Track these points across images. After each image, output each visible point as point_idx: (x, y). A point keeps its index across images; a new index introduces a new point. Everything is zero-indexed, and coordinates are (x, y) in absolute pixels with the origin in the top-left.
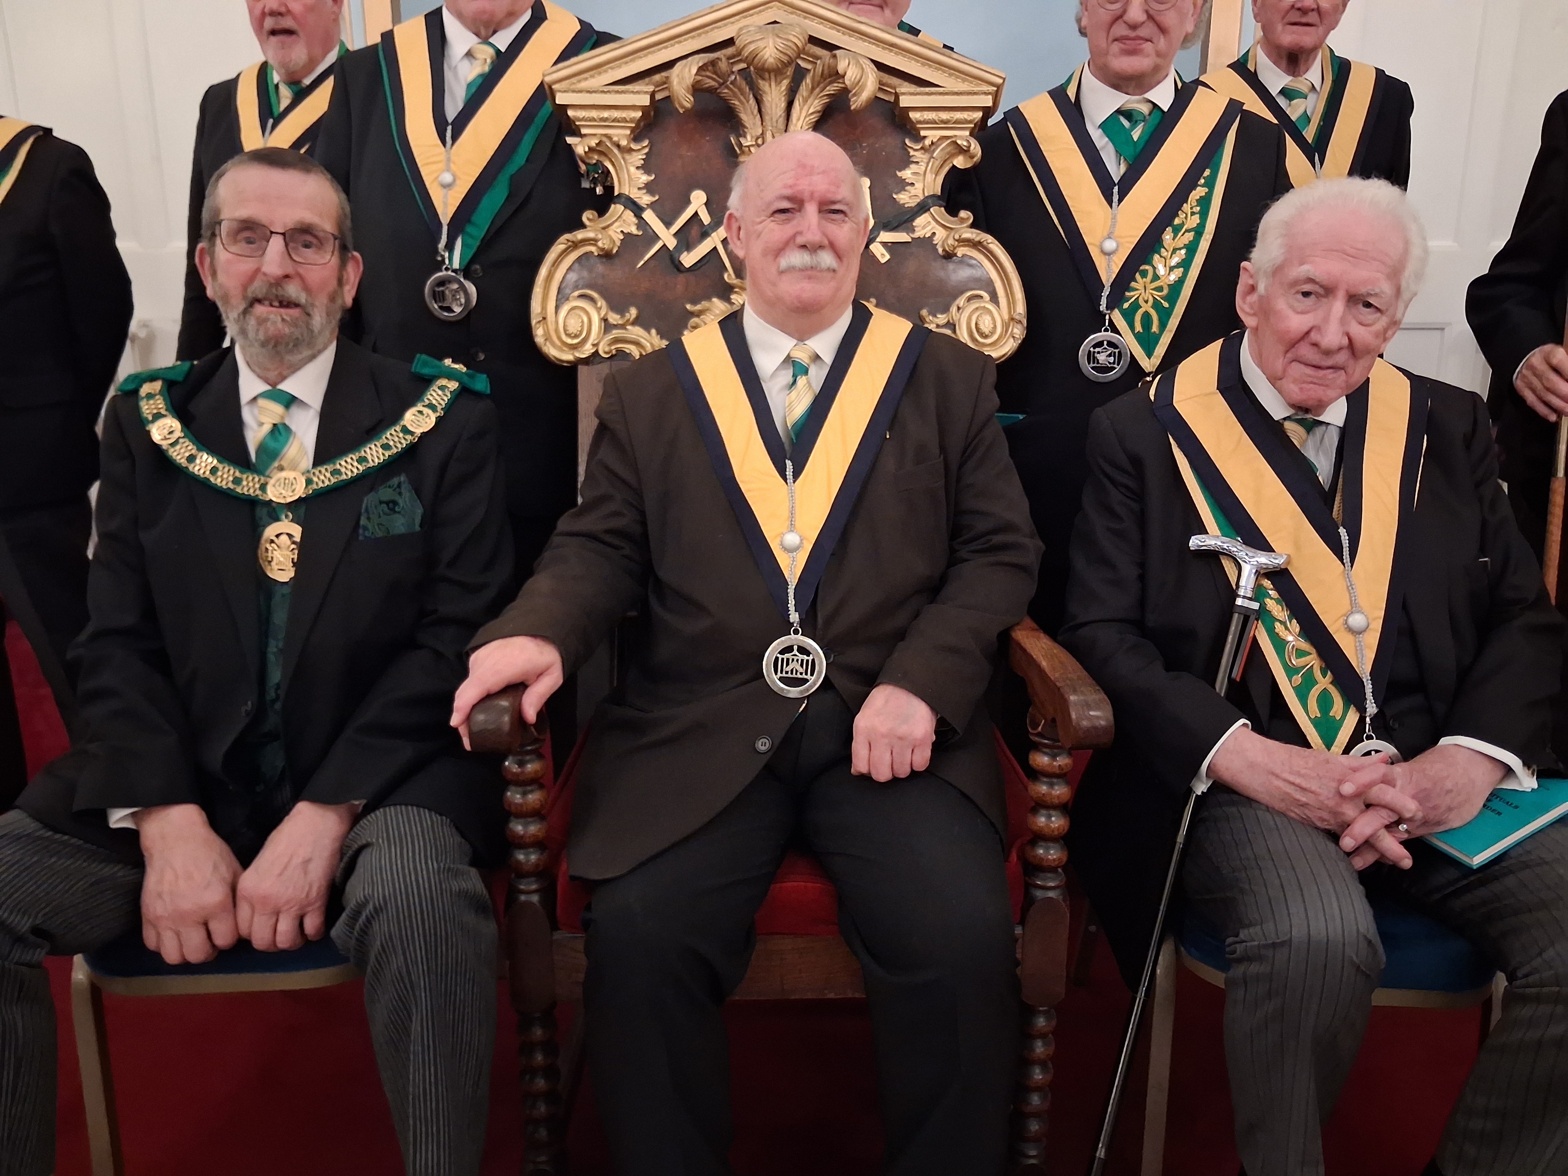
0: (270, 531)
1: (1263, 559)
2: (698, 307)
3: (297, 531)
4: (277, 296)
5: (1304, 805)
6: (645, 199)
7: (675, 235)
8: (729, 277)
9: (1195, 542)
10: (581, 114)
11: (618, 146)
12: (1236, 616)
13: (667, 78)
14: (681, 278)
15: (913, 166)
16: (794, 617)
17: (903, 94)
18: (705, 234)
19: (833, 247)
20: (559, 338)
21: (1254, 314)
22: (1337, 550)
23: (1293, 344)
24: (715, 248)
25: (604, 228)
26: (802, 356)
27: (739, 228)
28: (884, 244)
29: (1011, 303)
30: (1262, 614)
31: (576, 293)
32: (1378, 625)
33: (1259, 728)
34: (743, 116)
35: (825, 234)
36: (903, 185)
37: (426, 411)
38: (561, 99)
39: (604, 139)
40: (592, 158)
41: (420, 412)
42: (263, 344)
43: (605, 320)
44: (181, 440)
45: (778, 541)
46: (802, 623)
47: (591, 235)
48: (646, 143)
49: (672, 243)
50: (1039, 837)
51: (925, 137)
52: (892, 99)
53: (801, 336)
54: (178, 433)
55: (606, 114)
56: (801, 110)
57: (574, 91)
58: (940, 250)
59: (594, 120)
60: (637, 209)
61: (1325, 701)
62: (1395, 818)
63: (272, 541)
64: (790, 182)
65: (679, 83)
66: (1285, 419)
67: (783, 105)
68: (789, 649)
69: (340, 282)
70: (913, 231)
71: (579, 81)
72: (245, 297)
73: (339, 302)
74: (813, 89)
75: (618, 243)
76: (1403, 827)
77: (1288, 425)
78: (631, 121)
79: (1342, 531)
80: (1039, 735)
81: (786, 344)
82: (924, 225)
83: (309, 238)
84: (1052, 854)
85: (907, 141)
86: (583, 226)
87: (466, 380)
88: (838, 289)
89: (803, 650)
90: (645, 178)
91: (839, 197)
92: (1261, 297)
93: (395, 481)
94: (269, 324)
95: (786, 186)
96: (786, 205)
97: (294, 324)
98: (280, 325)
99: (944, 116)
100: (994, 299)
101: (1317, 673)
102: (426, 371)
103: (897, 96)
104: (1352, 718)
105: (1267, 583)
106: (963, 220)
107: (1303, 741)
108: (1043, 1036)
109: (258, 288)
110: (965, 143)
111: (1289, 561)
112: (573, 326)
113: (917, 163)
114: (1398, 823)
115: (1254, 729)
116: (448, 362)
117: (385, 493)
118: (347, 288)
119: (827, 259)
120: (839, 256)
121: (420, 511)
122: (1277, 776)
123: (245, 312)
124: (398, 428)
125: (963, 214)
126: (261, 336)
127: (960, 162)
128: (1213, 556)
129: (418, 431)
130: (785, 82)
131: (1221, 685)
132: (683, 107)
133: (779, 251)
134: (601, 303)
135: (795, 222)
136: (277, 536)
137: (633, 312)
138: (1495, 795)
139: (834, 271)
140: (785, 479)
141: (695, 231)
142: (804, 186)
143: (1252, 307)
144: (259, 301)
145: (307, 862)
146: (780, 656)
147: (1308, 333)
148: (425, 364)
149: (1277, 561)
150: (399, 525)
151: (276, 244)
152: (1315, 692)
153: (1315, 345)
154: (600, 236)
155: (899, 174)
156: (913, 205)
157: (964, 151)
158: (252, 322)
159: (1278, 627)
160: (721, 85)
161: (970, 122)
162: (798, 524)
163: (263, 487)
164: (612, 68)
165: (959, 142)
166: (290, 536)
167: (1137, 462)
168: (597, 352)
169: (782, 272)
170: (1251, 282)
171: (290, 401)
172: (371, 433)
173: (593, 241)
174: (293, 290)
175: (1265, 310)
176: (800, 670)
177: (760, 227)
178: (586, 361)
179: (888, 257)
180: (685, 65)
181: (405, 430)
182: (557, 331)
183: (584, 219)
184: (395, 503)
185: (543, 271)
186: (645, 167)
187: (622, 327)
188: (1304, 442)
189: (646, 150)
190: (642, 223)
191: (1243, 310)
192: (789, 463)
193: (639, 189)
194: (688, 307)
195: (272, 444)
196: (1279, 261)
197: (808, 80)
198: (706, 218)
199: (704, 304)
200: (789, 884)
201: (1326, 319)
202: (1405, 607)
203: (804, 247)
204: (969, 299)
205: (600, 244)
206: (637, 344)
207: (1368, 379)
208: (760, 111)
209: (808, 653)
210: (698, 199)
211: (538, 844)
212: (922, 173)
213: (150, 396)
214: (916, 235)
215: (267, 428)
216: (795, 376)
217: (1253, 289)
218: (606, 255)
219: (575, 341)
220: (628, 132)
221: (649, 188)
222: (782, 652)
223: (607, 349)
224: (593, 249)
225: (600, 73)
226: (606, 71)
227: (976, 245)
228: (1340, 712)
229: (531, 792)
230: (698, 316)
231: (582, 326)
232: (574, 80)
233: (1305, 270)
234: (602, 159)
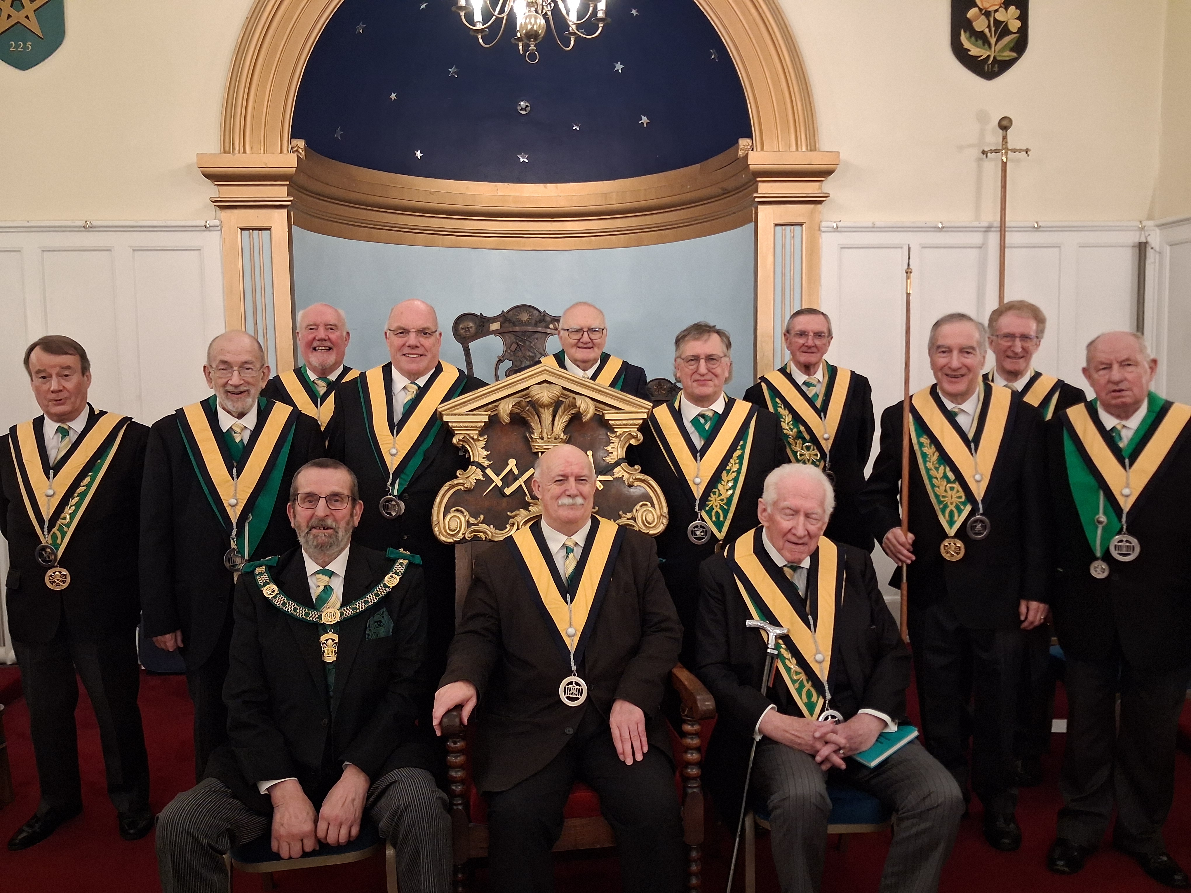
0: (323, 638)
1: (778, 631)
2: (514, 514)
3: (336, 637)
4: (322, 525)
6: (486, 463)
7: (501, 480)
8: (528, 499)
9: (748, 623)
10: (455, 424)
11: (473, 439)
12: (768, 657)
13: (497, 407)
14: (505, 500)
15: (611, 444)
16: (574, 668)
17: (606, 413)
18: (516, 479)
19: (582, 495)
20: (446, 531)
21: (767, 521)
22: (808, 625)
23: (785, 534)
24: (521, 485)
25: (467, 478)
26: (570, 544)
27: (539, 486)
28: (600, 481)
29: (661, 508)
30: (779, 656)
31: (454, 509)
32: (829, 659)
33: (780, 709)
34: (532, 424)
35: (578, 490)
36: (609, 453)
37: (394, 575)
38: (445, 418)
39: (466, 435)
40: (460, 444)
41: (392, 576)
42: (316, 547)
43: (468, 521)
44: (278, 595)
45: (565, 632)
46: (577, 671)
47: (461, 481)
48: (486, 437)
49: (500, 484)
50: (688, 764)
51: (617, 432)
52: (601, 414)
53: (569, 535)
54: (276, 592)
55: (466, 424)
56: (559, 421)
57: (452, 415)
58: (627, 483)
59: (461, 427)
60: (483, 468)
61: (809, 694)
62: (837, 747)
63: (324, 643)
64: (563, 469)
65: (504, 412)
66: (784, 566)
67: (551, 419)
68: (571, 683)
69: (352, 515)
70: (614, 475)
71: (454, 410)
72: (308, 527)
73: (351, 524)
74: (564, 411)
75: (474, 484)
76: (841, 751)
77: (785, 569)
78: (479, 427)
79: (810, 617)
80: (686, 716)
81: (563, 538)
82: (618, 472)
83: (337, 498)
84: (693, 771)
85: (608, 433)
86: (457, 477)
87: (411, 559)
88: (585, 512)
89: (577, 684)
90: (486, 453)
91: (584, 474)
92: (769, 514)
93: (381, 611)
94: (319, 537)
95: (561, 471)
96: (560, 478)
97: (330, 536)
98: (323, 538)
99: (625, 422)
100: (653, 506)
101: (805, 682)
102: (393, 556)
103: (603, 414)
104: (821, 701)
105: (781, 641)
106: (636, 470)
107: (801, 715)
108: (695, 861)
109: (314, 522)
110: (635, 434)
111: (789, 631)
112: (453, 525)
113: (613, 443)
114: (839, 749)
115: (778, 710)
116: (401, 550)
117: (377, 617)
118: (355, 518)
119: (579, 500)
120: (584, 498)
121: (392, 625)
122: (787, 730)
123: (307, 533)
124: (382, 585)
125: (636, 467)
126: (315, 543)
127: (633, 442)
128: (756, 630)
129: (391, 586)
130: (551, 409)
131: (764, 690)
132: (504, 422)
133: (558, 498)
134: (466, 513)
135: (565, 485)
136: (327, 640)
137: (482, 517)
138: (881, 735)
139: (583, 504)
140: (567, 603)
141: (511, 478)
142: (568, 470)
143: (765, 517)
144: (315, 528)
145: (353, 800)
146: (567, 687)
147: (790, 530)
148: (392, 553)
149: (785, 631)
150: (383, 632)
151: (322, 502)
152: (804, 691)
153: (794, 535)
154: (465, 482)
155: (605, 448)
156: (613, 463)
157: (636, 437)
159: (787, 662)
160: (522, 411)
161: (637, 425)
162: (573, 623)
163: (320, 617)
164: (470, 404)
165: (632, 434)
166: (333, 640)
167: (721, 586)
168: (464, 537)
169: (559, 506)
170: (764, 507)
171: (331, 574)
172: (368, 589)
173: (462, 485)
174: (330, 522)
175: (771, 519)
176: (576, 693)
177: (549, 487)
178: (459, 542)
179: (602, 487)
180: (506, 404)
181: (385, 586)
182: (444, 528)
183: (458, 474)
184: (381, 622)
185: (438, 500)
186: (485, 448)
187: (476, 524)
188: (792, 577)
189: (486, 440)
190: (485, 475)
191: (762, 520)
192: (568, 595)
193: (483, 458)
194: (509, 513)
195: (324, 596)
196: (776, 499)
197: (562, 407)
198: (516, 472)
199: (517, 512)
200: (578, 794)
201: (798, 524)
202: (840, 649)
203: (569, 496)
204: (641, 506)
205: (465, 485)
206: (485, 533)
207: (818, 547)
208: (540, 422)
209: (579, 685)
210: (512, 462)
211: (462, 781)
212: (616, 447)
213: (261, 574)
214: (615, 477)
215: (322, 588)
216: (568, 553)
217: (765, 510)
218: (469, 491)
219: (453, 533)
220: (477, 432)
221: (487, 457)
222: (568, 684)
223: (469, 536)
224: (462, 487)
225: (464, 406)
226: (467, 405)
227: (643, 481)
228: (816, 699)
229: (459, 756)
230: (513, 518)
231: (457, 526)
232: (452, 409)
233: (786, 504)
234: (464, 444)
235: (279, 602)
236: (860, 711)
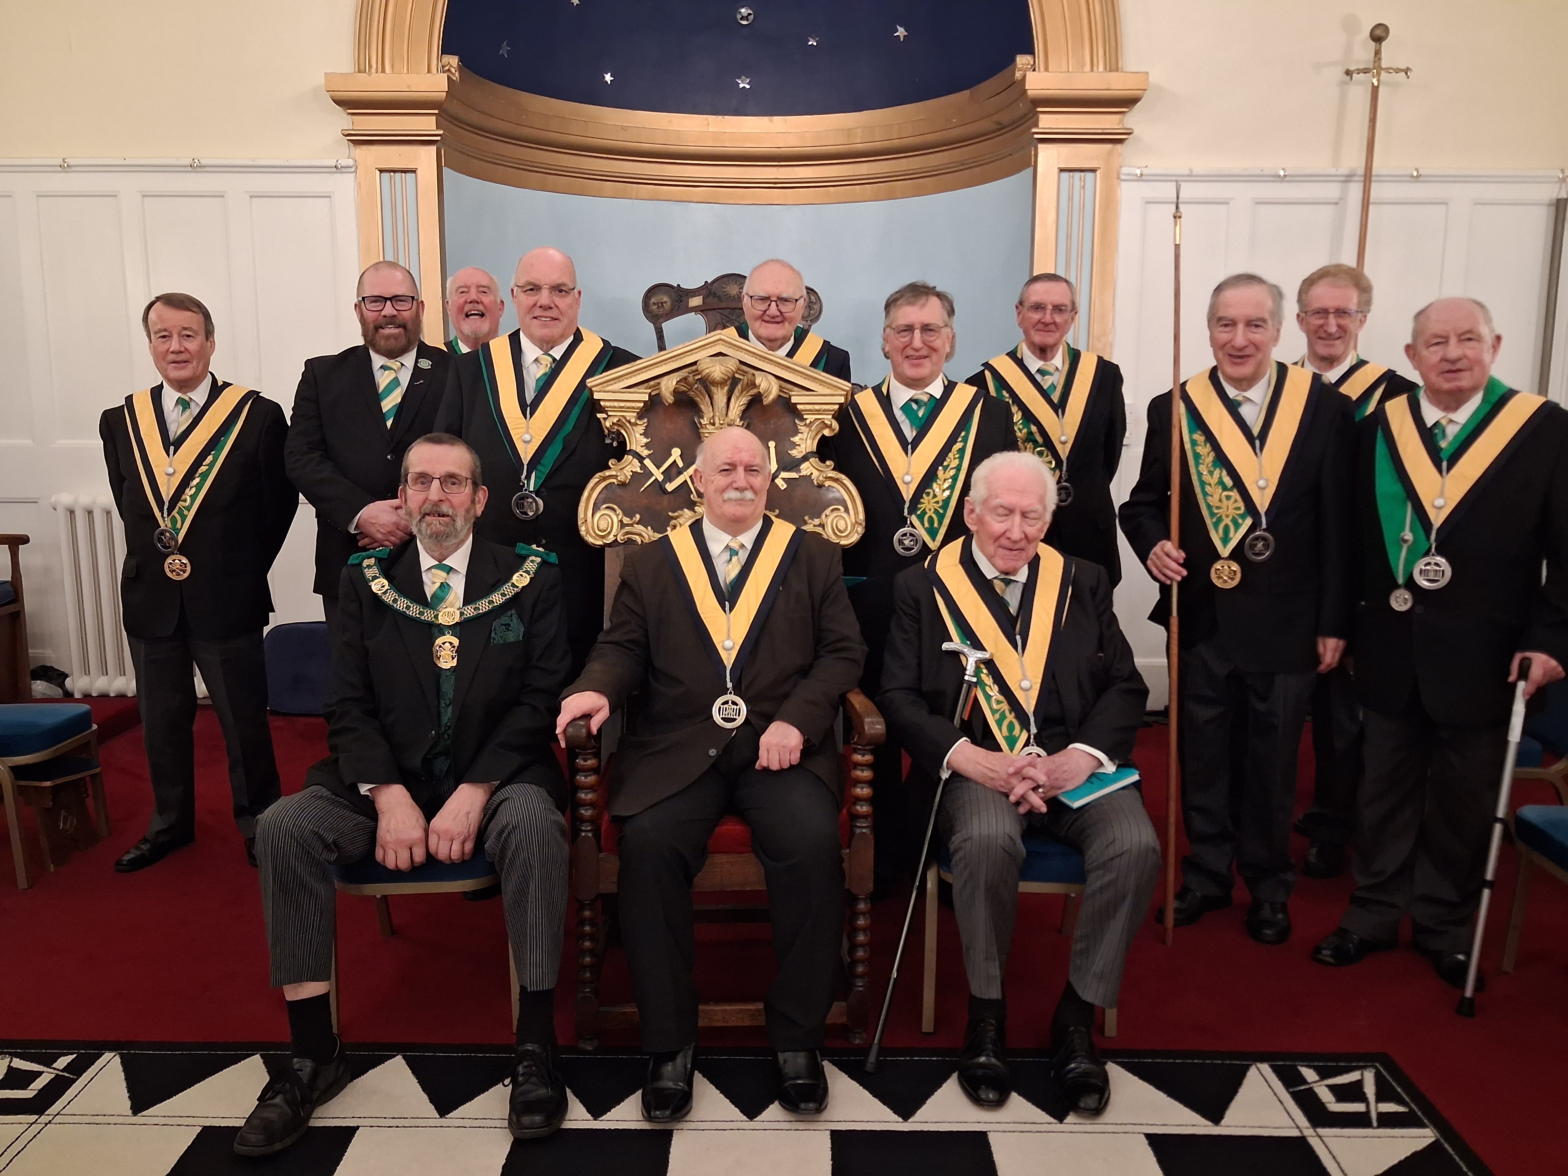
0: (439, 641)
1: (980, 655)
2: (676, 514)
3: (455, 641)
4: (437, 511)
5: (993, 779)
6: (645, 452)
7: (662, 473)
8: (694, 497)
9: (946, 646)
10: (608, 404)
11: (629, 422)
12: (965, 685)
13: (659, 384)
14: (666, 497)
15: (799, 435)
16: (730, 685)
17: (794, 395)
18: (680, 472)
19: (752, 487)
20: (594, 532)
21: (975, 524)
22: (1015, 647)
23: (997, 539)
24: (686, 481)
25: (621, 469)
26: (734, 545)
27: (701, 477)
28: (783, 479)
29: (856, 513)
30: (980, 683)
31: (604, 506)
32: (1037, 687)
33: (974, 742)
34: (702, 407)
35: (748, 482)
36: (794, 445)
37: (524, 574)
38: (596, 396)
39: (621, 418)
40: (614, 428)
41: (521, 575)
42: (433, 538)
43: (621, 521)
44: (389, 591)
45: (721, 644)
46: (734, 688)
47: (614, 473)
48: (646, 420)
49: (660, 478)
50: (858, 799)
51: (806, 419)
52: (788, 397)
53: (735, 535)
54: (387, 587)
55: (622, 404)
56: (735, 403)
57: (604, 392)
58: (815, 483)
59: (616, 407)
60: (641, 459)
61: (1011, 727)
62: (1035, 785)
63: (440, 647)
64: (729, 455)
65: (666, 389)
66: (994, 578)
67: (725, 400)
68: (726, 702)
69: (474, 503)
70: (800, 472)
71: (607, 386)
72: (420, 513)
73: (472, 513)
74: (742, 392)
75: (629, 477)
76: (1041, 790)
77: (995, 582)
78: (638, 408)
79: (1018, 637)
80: (856, 743)
81: (726, 539)
82: (806, 468)
83: (454, 480)
84: (863, 808)
85: (797, 421)
86: (610, 468)
87: (545, 556)
88: (754, 509)
89: (734, 703)
90: (645, 440)
91: (755, 463)
92: (978, 515)
93: (509, 613)
94: (433, 525)
95: (727, 458)
96: (727, 467)
97: (447, 525)
98: (439, 526)
99: (817, 407)
100: (847, 510)
101: (1007, 713)
102: (523, 552)
103: (790, 397)
104: (1024, 736)
105: (982, 666)
106: (828, 466)
107: (998, 749)
108: (864, 914)
109: (427, 507)
110: (829, 423)
111: (992, 654)
112: (603, 525)
113: (802, 433)
114: (1038, 787)
115: (972, 743)
116: (534, 546)
117: (504, 619)
118: (478, 506)
119: (749, 494)
120: (755, 493)
121: (522, 629)
122: (980, 764)
123: (420, 520)
124: (510, 584)
125: (828, 463)
126: (429, 532)
127: (827, 432)
128: (954, 654)
129: (520, 586)
130: (726, 388)
131: (957, 721)
132: (667, 402)
133: (724, 491)
134: (619, 511)
135: (732, 476)
136: (444, 643)
137: (638, 516)
138: (1093, 775)
139: (753, 500)
140: (725, 611)
141: (674, 471)
142: (737, 458)
143: (974, 520)
144: (428, 514)
145: (468, 813)
146: (722, 706)
147: (1004, 533)
148: (523, 548)
149: (987, 655)
150: (511, 637)
151: (436, 484)
152: (1005, 724)
153: (1009, 538)
154: (619, 474)
155: (792, 439)
156: (800, 457)
157: (830, 427)
158: (424, 525)
159: (987, 688)
160: (689, 390)
161: (832, 411)
162: (731, 636)
163: (436, 617)
164: (627, 379)
165: (826, 422)
166: (451, 643)
167: (917, 601)
168: (616, 539)
169: (725, 502)
170: (971, 507)
171: (449, 570)
172: (495, 587)
173: (616, 477)
174: (445, 508)
175: (980, 521)
176: (732, 713)
177: (713, 477)
178: (609, 545)
179: (785, 486)
180: (669, 380)
181: (513, 585)
182: (593, 528)
183: (610, 464)
184: (509, 625)
185: (586, 494)
186: (645, 434)
187: (631, 525)
188: (1004, 591)
189: (646, 424)
190: (643, 466)
191: (968, 522)
192: (727, 603)
193: (642, 446)
194: (670, 514)
195: (440, 594)
196: (985, 496)
197: (739, 386)
198: (680, 464)
199: (680, 512)
200: (726, 827)
201: (1013, 526)
202: (1053, 675)
203: (737, 488)
204: (833, 510)
205: (619, 478)
206: (640, 535)
207: (1038, 556)
208: (712, 403)
209: (737, 705)
210: (676, 452)
211: (592, 804)
212: (805, 438)
213: (369, 567)
214: (801, 474)
215: (438, 585)
216: (731, 556)
217: (972, 511)
218: (623, 485)
219: (604, 534)
220: (635, 414)
221: (647, 446)
222: (723, 704)
223: (622, 538)
224: (615, 481)
225: (619, 382)
226: (623, 380)
227: (836, 480)
228: (1018, 733)
229: (590, 775)
230: (676, 519)
231: (608, 525)
232: (605, 385)
233: (998, 501)
234: (619, 428)
235: (388, 598)
236: (1071, 746)
